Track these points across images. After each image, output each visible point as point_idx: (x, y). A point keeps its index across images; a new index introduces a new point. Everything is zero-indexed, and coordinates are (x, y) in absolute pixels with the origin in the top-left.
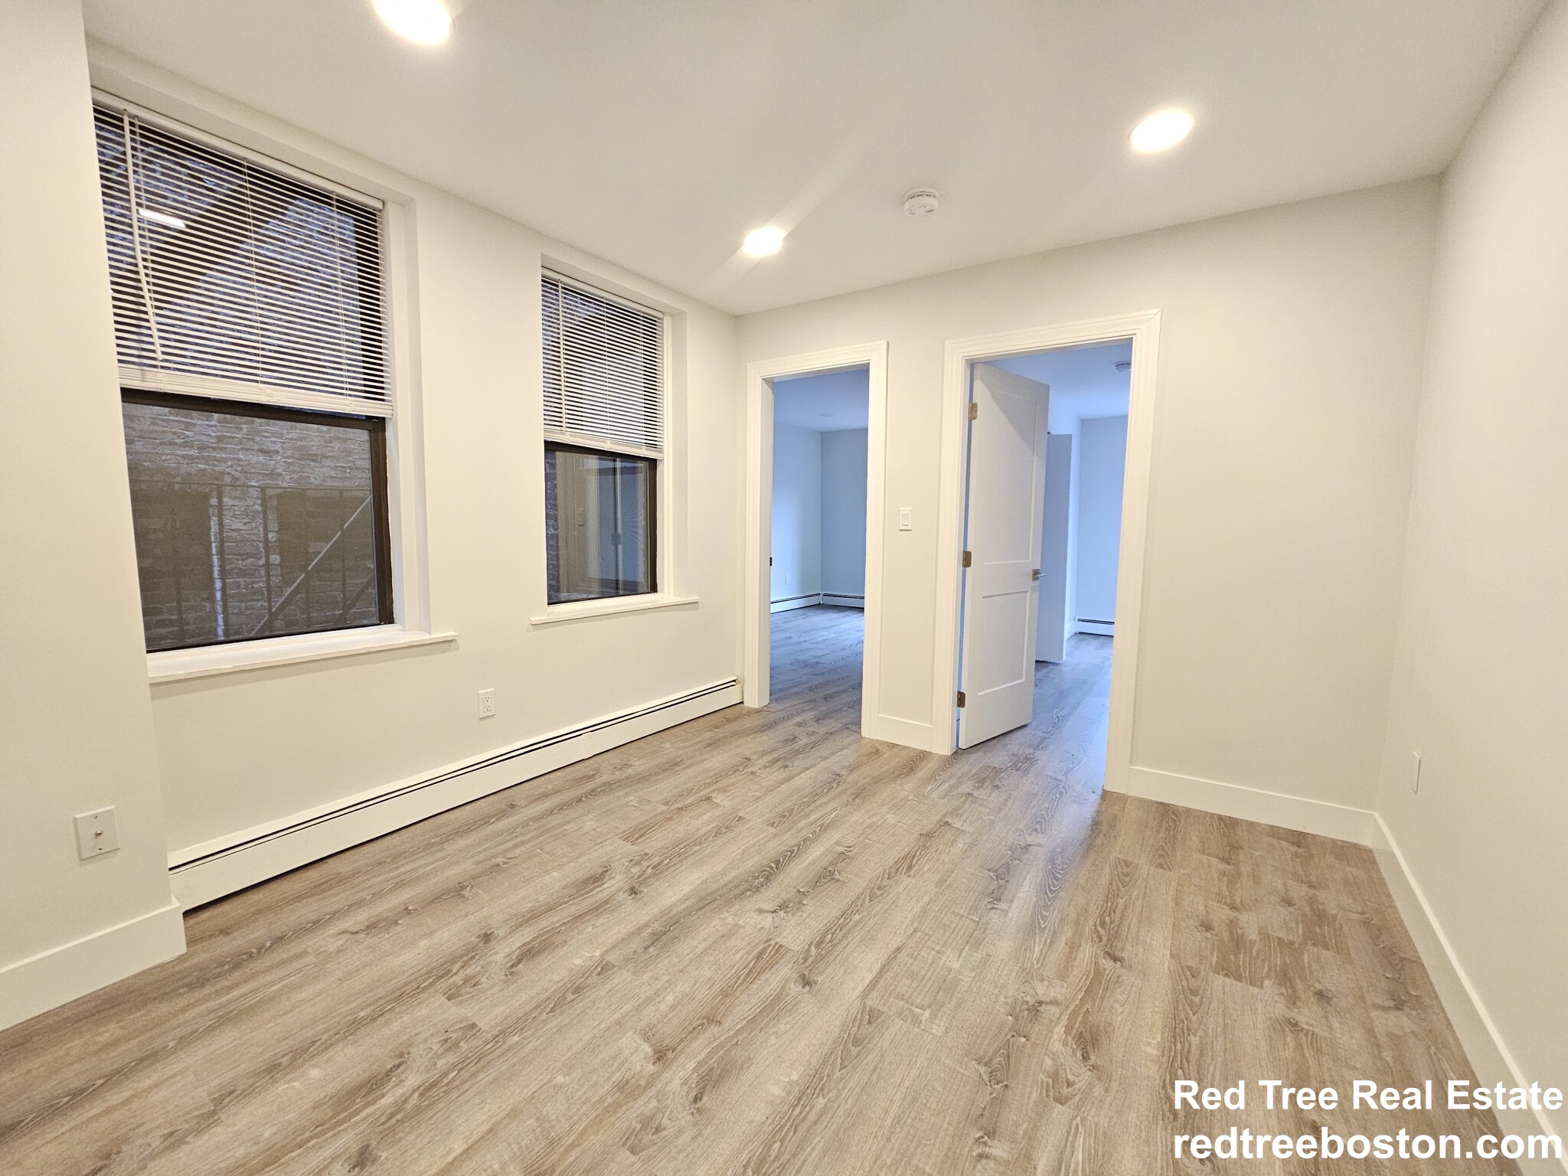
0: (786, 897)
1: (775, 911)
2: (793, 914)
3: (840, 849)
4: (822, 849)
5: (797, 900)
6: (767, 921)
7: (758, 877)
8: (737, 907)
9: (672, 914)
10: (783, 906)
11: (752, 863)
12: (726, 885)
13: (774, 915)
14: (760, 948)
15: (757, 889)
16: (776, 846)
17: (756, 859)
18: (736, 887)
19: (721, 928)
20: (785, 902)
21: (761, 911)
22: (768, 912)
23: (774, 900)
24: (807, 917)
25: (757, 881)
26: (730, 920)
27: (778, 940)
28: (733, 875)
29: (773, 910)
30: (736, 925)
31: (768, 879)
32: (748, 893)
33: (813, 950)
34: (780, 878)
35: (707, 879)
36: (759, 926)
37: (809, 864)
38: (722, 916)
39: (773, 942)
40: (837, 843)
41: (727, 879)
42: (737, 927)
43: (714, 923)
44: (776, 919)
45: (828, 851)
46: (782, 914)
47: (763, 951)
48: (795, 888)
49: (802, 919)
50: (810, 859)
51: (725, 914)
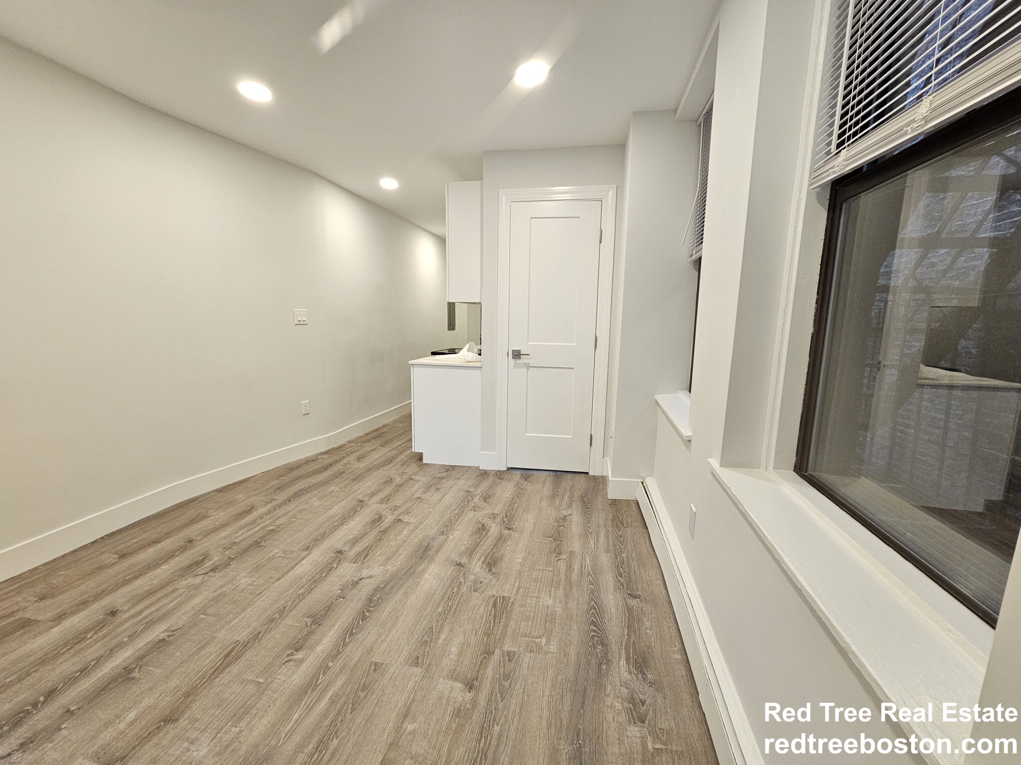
0: (355, 591)
1: (361, 579)
2: (348, 581)
3: (299, 655)
4: (319, 649)
5: (345, 591)
6: (365, 573)
7: (378, 599)
8: (388, 575)
9: (427, 560)
10: (355, 584)
11: (385, 611)
12: (401, 586)
13: (361, 578)
14: (367, 559)
15: (376, 590)
16: (368, 635)
17: (384, 615)
18: (392, 588)
19: (393, 562)
20: (354, 587)
21: (370, 577)
22: (366, 578)
23: (363, 586)
24: (338, 582)
25: (378, 596)
26: (389, 567)
27: (357, 565)
28: (399, 596)
29: (362, 580)
30: (384, 566)
31: (370, 600)
32: (382, 586)
33: (335, 565)
34: (360, 605)
35: (417, 586)
36: (370, 569)
37: (334, 626)
38: (395, 568)
39: (360, 563)
40: (301, 661)
41: (402, 591)
42: (384, 564)
43: (399, 563)
44: (360, 575)
45: (312, 648)
46: (356, 579)
47: (365, 557)
48: (347, 600)
49: (342, 580)
50: (332, 632)
51: (394, 569)
